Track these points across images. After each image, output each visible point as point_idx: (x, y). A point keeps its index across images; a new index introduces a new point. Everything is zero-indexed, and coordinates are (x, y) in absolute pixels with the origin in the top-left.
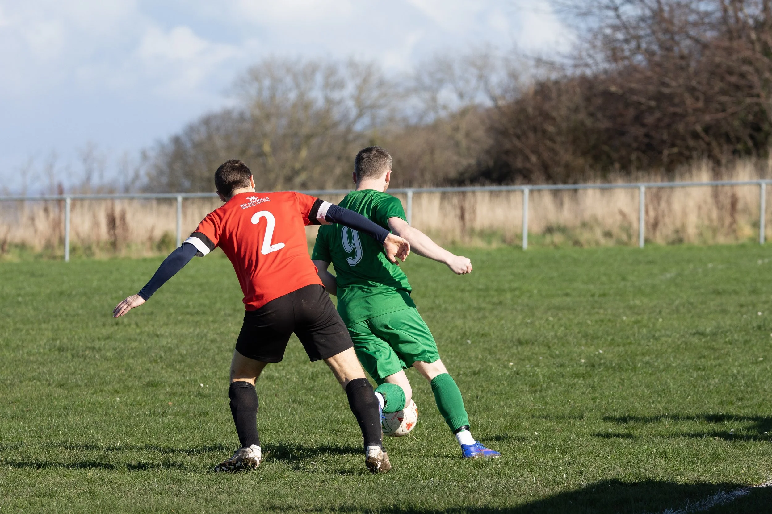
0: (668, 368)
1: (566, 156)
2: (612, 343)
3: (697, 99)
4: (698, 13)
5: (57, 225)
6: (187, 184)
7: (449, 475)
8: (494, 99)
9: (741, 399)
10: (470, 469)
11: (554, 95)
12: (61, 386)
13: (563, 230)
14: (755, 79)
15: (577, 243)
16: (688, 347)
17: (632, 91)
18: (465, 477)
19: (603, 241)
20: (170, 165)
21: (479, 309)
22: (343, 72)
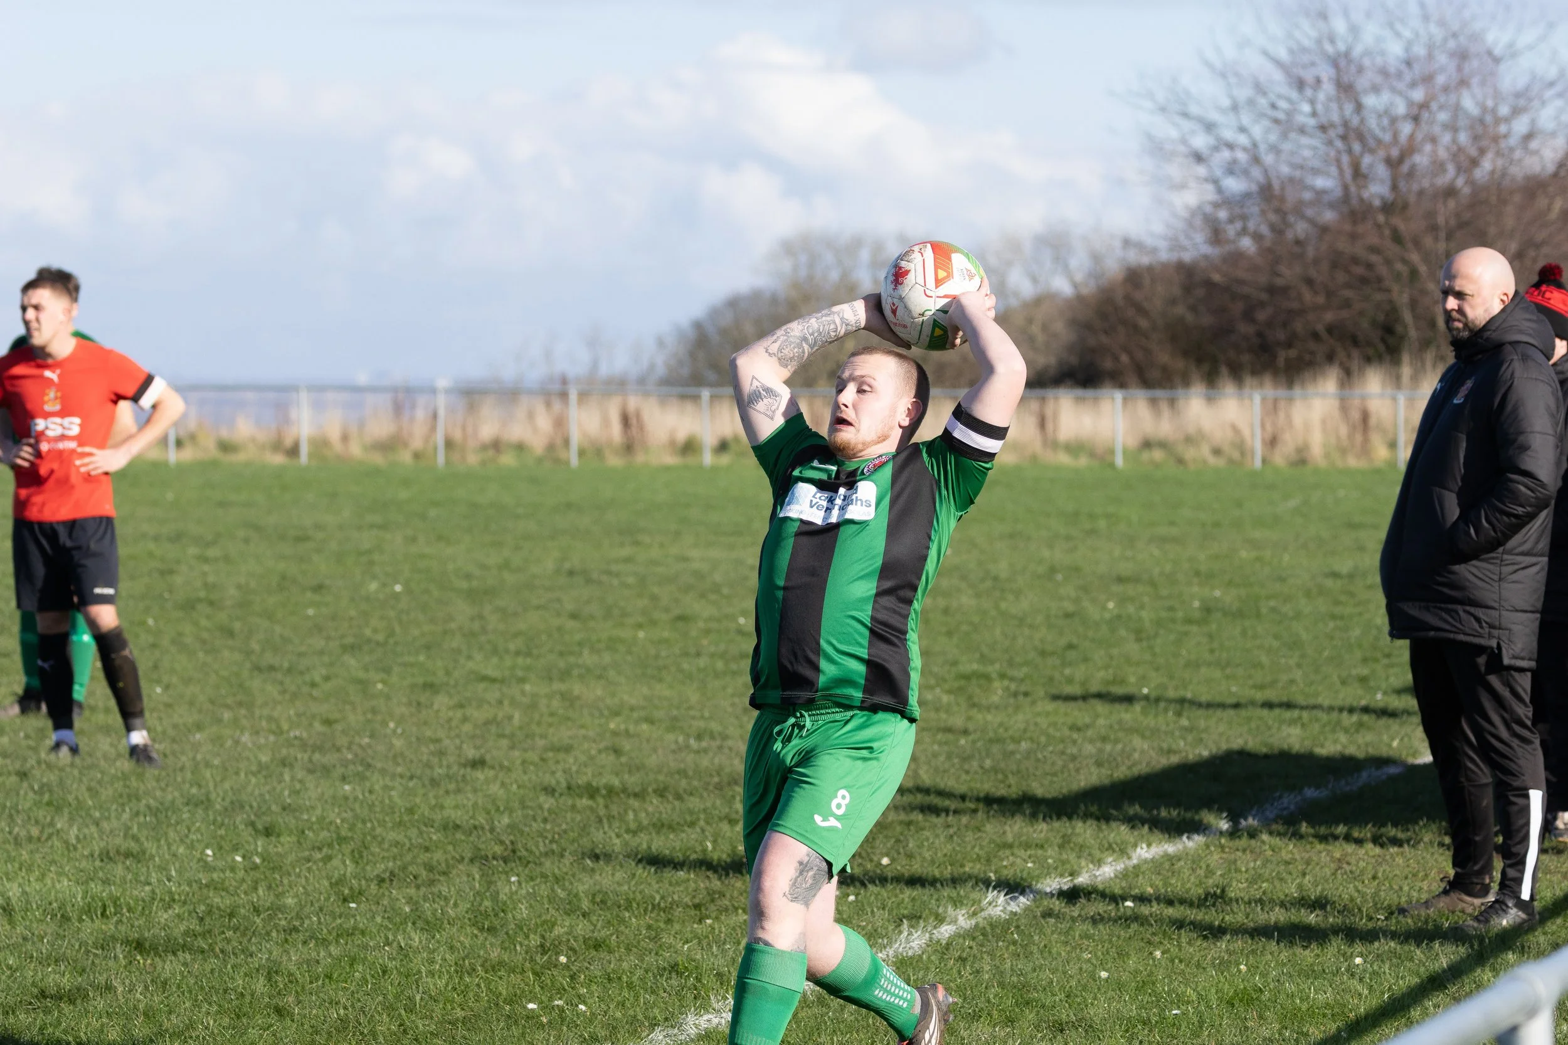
0: (1298, 616)
1: (1164, 357)
2: (1230, 584)
3: (1316, 293)
4: (1312, 188)
5: (560, 423)
6: (711, 376)
7: (1043, 739)
8: (1075, 285)
9: (1388, 656)
10: (1067, 732)
11: (1147, 281)
12: (574, 616)
13: (1163, 445)
14: (1383, 270)
15: (1180, 461)
16: (1322, 591)
17: (1242, 282)
18: (1062, 741)
19: (1212, 460)
20: (692, 355)
21: (1068, 538)
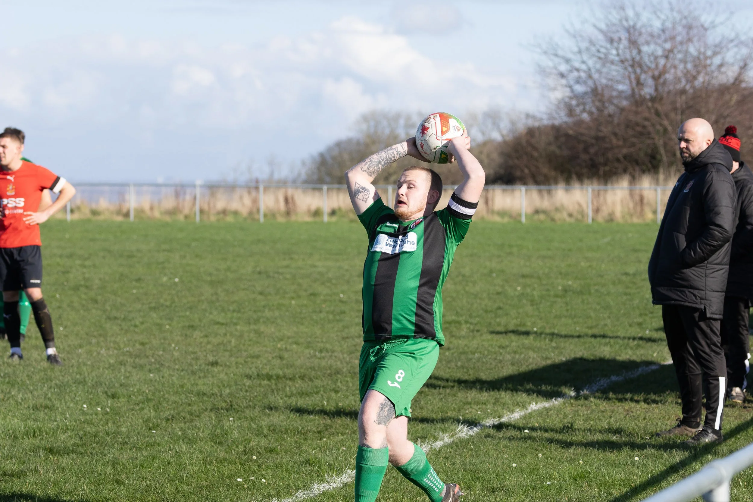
0: (609, 294)
1: (545, 170)
2: (576, 278)
3: (618, 140)
4: (617, 90)
5: (255, 201)
6: (328, 179)
7: (486, 352)
8: (503, 136)
9: (652, 313)
10: (497, 349)
11: (537, 134)
12: (261, 293)
13: (544, 212)
14: (651, 129)
15: (553, 220)
16: (620, 282)
17: (582, 134)
18: (495, 353)
19: (568, 219)
20: (319, 169)
21: (499, 256)
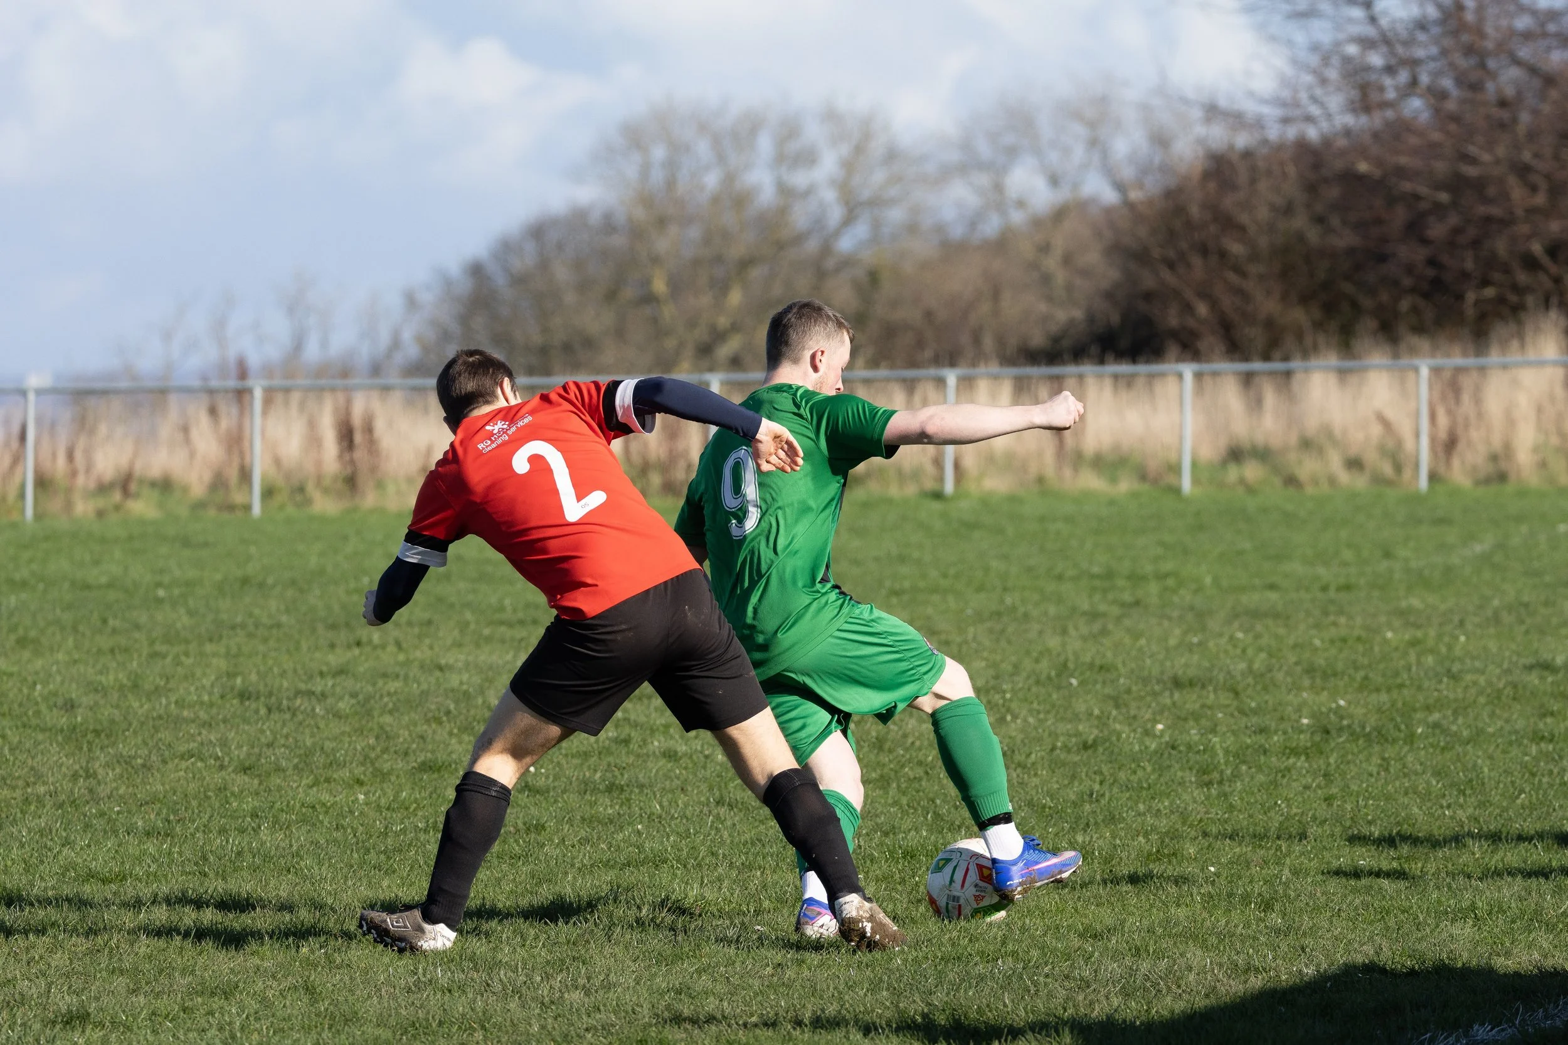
0: (1477, 737)
1: (1268, 304)
2: (1365, 685)
3: (1534, 189)
4: (1534, 13)
5: (235, 442)
7: (1035, 953)
8: (1120, 187)
10: (1076, 942)
11: (1243, 177)
12: (246, 770)
13: (1263, 454)
15: (1291, 481)
16: (1519, 694)
17: (1401, 172)
18: (1068, 957)
19: (1344, 477)
20: (464, 320)
21: (1094, 615)
22: (814, 132)
